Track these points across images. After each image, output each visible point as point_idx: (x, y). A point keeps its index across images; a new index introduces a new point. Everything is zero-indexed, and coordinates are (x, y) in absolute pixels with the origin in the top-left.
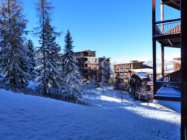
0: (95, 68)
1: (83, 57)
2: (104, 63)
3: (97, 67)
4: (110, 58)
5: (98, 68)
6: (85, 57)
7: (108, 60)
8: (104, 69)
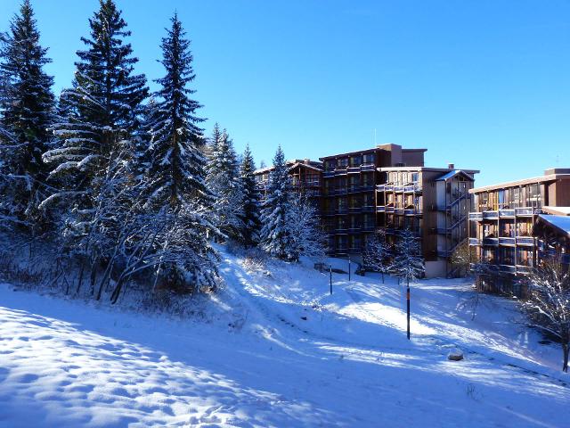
0: (411, 207)
1: (370, 168)
2: (448, 190)
3: (417, 202)
4: (478, 172)
5: (420, 207)
6: (378, 169)
7: (466, 178)
8: (444, 212)
